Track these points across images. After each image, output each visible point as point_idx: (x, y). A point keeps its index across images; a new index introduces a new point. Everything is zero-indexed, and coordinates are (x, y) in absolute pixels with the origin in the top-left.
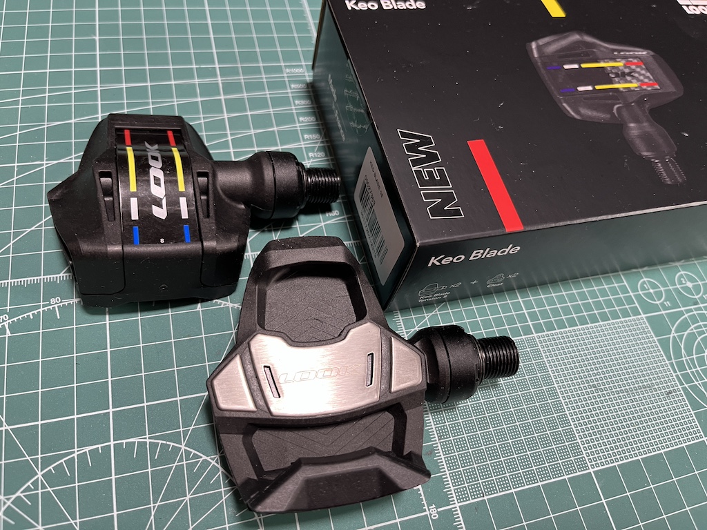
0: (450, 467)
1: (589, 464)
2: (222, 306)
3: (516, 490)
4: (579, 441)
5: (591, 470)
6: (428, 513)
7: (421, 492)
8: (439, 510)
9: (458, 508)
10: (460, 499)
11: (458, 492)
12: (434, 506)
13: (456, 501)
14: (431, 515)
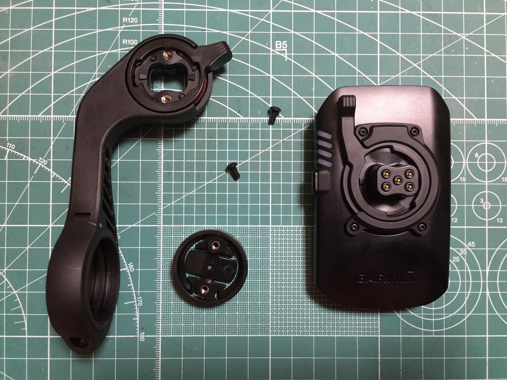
0: (164, 310)
1: (270, 331)
2: (23, 160)
3: (207, 336)
4: (270, 313)
5: (270, 336)
6: (138, 336)
7: (138, 322)
9: (160, 338)
10: (164, 333)
11: (164, 328)
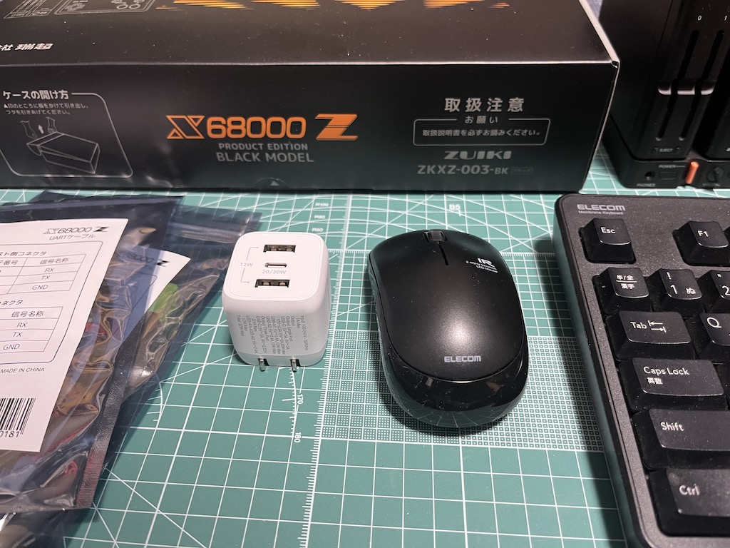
8: (303, 437)
12: (300, 433)
13: (321, 435)
14: (294, 438)
